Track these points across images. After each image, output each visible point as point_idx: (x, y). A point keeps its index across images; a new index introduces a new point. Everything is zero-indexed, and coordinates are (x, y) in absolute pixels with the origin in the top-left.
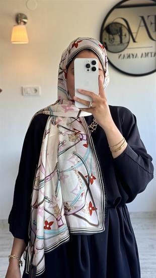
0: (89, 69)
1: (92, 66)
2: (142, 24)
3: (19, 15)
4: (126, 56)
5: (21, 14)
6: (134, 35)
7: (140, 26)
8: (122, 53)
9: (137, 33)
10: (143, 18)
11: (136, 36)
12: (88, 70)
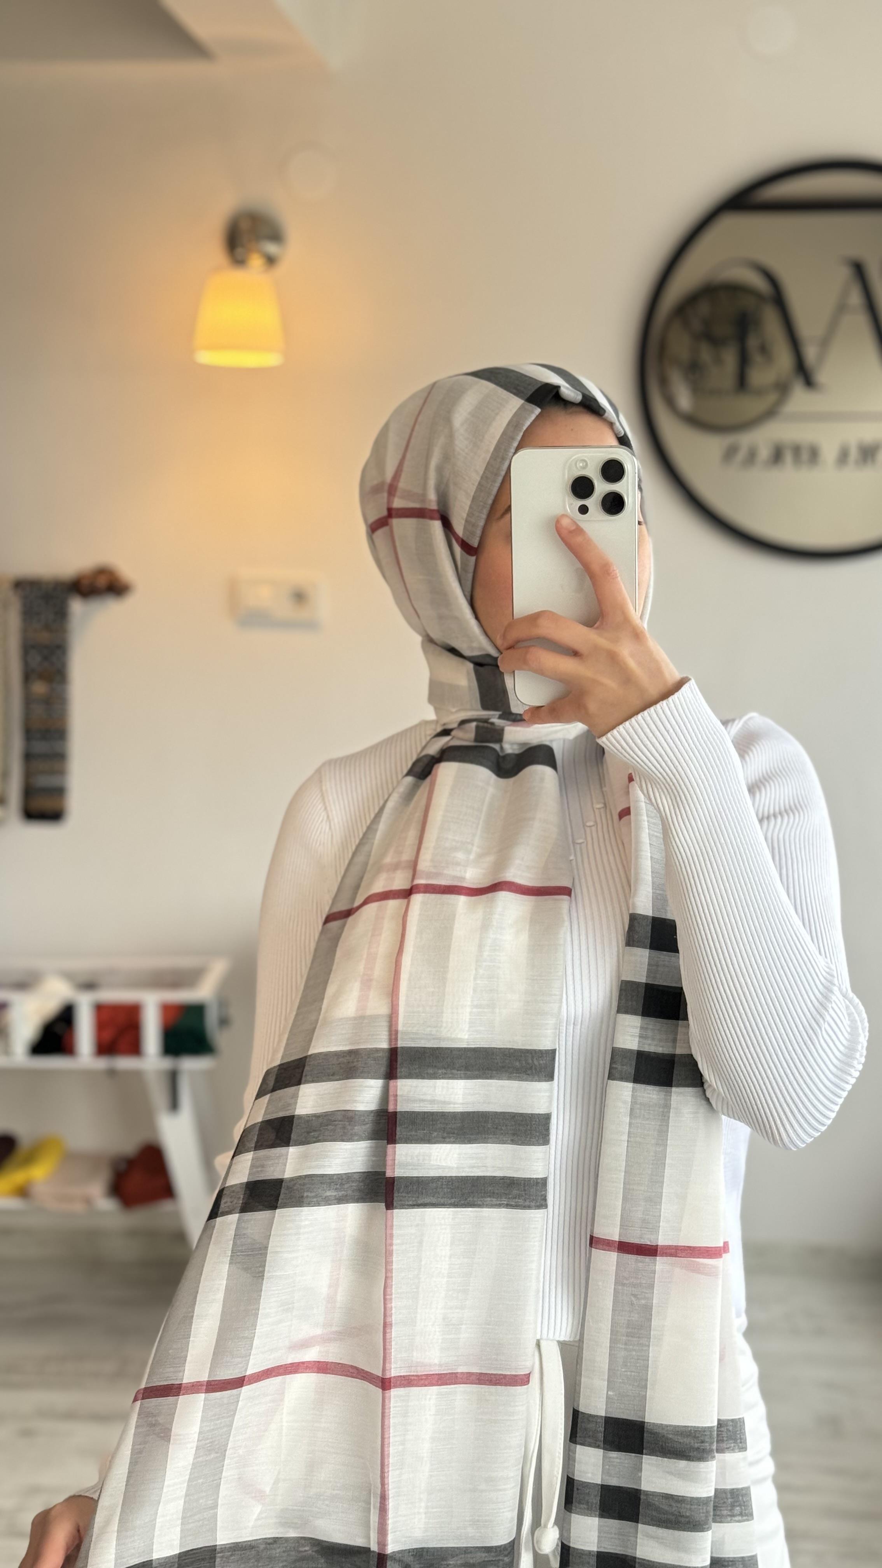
0: (588, 502)
1: (602, 487)
2: (856, 298)
3: (247, 222)
4: (764, 453)
5: (254, 216)
6: (811, 353)
7: (841, 308)
8: (746, 439)
9: (825, 342)
10: (859, 270)
11: (821, 357)
12: (584, 510)
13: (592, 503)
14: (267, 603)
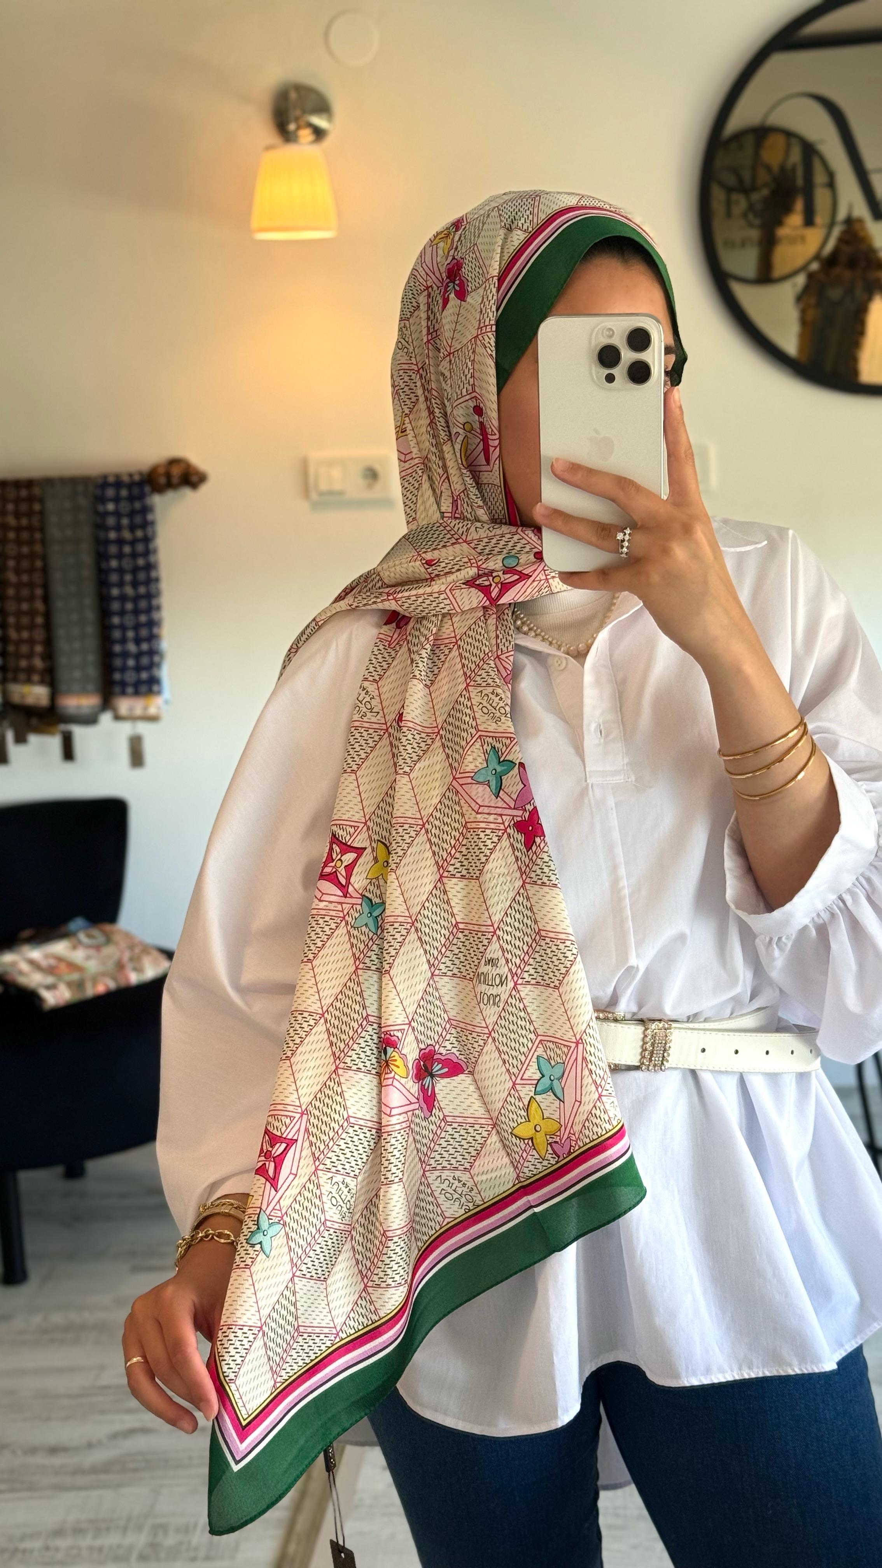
0: (615, 371)
1: (628, 356)
3: (293, 95)
5: (300, 88)
6: (878, 180)
12: (609, 378)
13: (619, 372)
14: (337, 487)
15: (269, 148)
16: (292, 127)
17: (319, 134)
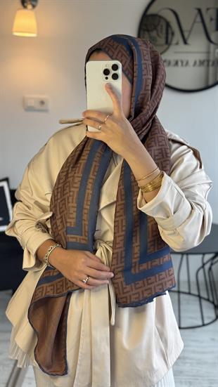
11: (189, 36)
14: (33, 105)
15: (19, 9)
16: (25, 4)
17: (34, 6)
